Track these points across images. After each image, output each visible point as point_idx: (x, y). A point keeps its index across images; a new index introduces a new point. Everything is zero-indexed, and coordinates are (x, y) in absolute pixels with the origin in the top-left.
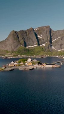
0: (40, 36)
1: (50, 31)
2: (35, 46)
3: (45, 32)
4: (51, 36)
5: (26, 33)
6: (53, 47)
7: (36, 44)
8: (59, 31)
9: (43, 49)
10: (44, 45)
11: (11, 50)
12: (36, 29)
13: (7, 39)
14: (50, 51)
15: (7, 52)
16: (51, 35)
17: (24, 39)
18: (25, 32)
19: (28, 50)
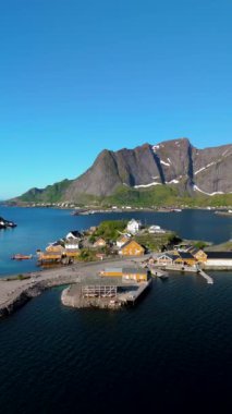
0: (167, 162)
1: (190, 150)
2: (155, 184)
3: (178, 152)
4: (191, 162)
5: (134, 154)
6: (195, 187)
7: (156, 180)
8: (209, 150)
9: (173, 191)
10: (175, 182)
11: (99, 195)
12: (156, 147)
13: (91, 169)
14: (189, 196)
15: (91, 197)
16: (190, 159)
17: (129, 169)
18: (132, 153)
19: (138, 194)
